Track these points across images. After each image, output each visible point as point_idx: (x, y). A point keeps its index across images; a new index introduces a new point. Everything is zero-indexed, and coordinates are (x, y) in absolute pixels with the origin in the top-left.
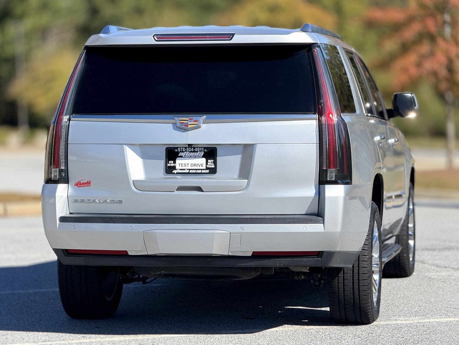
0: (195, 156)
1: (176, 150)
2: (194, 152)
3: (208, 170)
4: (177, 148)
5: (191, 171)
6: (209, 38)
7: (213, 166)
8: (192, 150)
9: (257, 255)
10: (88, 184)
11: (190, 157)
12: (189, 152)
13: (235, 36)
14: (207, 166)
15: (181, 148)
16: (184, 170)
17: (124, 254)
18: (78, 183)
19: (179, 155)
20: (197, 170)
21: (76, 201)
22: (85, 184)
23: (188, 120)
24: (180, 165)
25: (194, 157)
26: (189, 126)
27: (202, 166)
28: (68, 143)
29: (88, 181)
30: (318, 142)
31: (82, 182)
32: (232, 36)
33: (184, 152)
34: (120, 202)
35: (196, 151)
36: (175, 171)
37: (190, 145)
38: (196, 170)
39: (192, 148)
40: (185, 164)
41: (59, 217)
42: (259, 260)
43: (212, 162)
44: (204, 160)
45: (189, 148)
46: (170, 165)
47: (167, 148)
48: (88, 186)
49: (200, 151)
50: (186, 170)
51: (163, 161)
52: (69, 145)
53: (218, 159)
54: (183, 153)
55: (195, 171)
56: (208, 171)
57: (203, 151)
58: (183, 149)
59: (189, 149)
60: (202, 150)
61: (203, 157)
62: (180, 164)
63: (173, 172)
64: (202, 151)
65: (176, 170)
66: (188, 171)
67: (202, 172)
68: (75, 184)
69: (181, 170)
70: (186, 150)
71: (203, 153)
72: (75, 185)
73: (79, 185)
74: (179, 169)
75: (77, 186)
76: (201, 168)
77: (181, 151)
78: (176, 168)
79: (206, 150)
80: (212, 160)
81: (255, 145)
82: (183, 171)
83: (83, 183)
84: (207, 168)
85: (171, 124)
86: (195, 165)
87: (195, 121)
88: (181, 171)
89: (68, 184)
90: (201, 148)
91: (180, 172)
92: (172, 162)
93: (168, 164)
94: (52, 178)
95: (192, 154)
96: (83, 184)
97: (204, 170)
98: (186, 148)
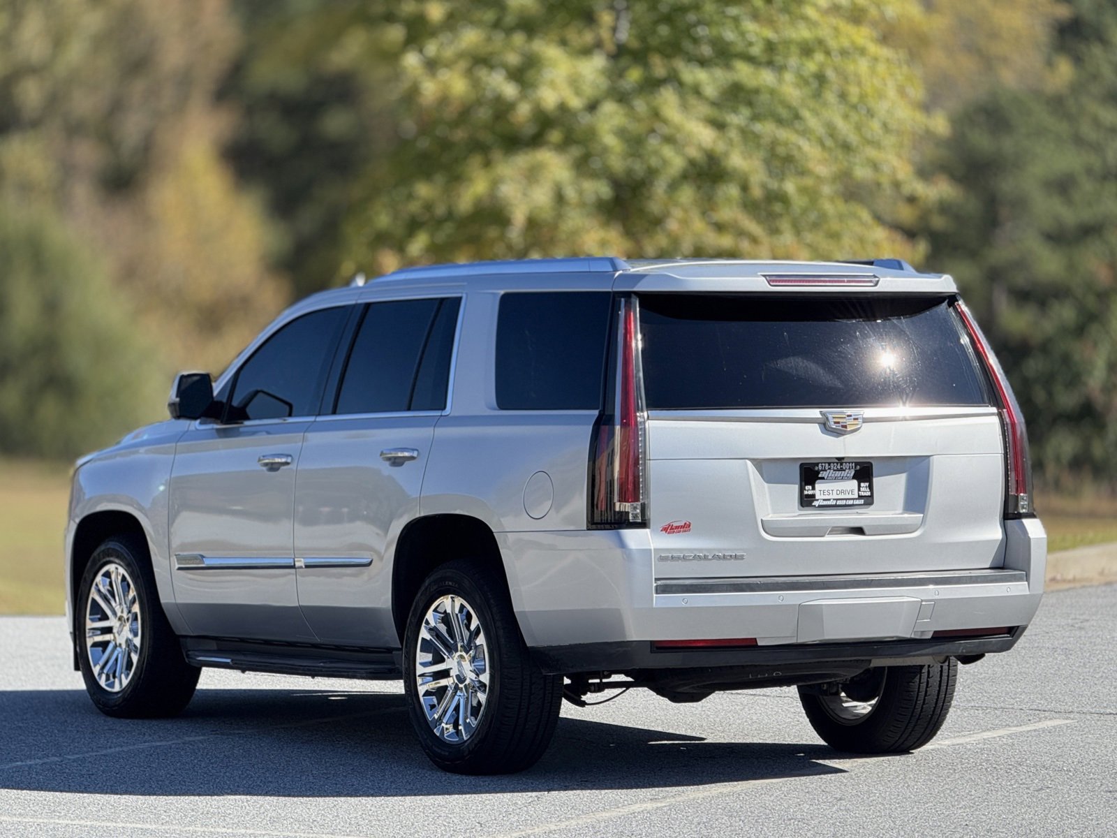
0: (843, 477)
1: (816, 468)
2: (842, 470)
3: (861, 499)
4: (817, 464)
5: (839, 503)
6: (848, 282)
7: (869, 494)
8: (838, 467)
10: (686, 527)
11: (835, 479)
12: (834, 470)
13: (881, 280)
14: (860, 492)
15: (822, 464)
16: (829, 500)
17: (749, 644)
18: (667, 526)
19: (820, 476)
20: (847, 501)
22: (681, 528)
23: (845, 418)
24: (822, 492)
25: (841, 478)
26: (849, 429)
27: (853, 493)
29: (685, 524)
30: (1002, 452)
31: (675, 524)
33: (826, 471)
34: (741, 557)
35: (844, 468)
36: (816, 503)
37: (840, 459)
38: (846, 499)
39: (838, 464)
40: (829, 491)
43: (866, 487)
44: (855, 482)
45: (833, 463)
46: (807, 493)
47: (802, 465)
48: (684, 531)
49: (850, 469)
50: (832, 500)
51: (797, 486)
53: (875, 480)
54: (825, 473)
55: (843, 502)
56: (862, 502)
57: (854, 468)
58: (825, 466)
59: (834, 466)
61: (854, 477)
62: (822, 490)
63: (813, 504)
64: (852, 468)
65: (817, 500)
66: (834, 503)
67: (854, 503)
69: (824, 500)
70: (829, 467)
71: (853, 472)
72: (662, 530)
73: (671, 529)
74: (821, 499)
75: (666, 532)
76: (851, 496)
77: (823, 469)
78: (817, 498)
79: (858, 468)
80: (866, 482)
81: (931, 458)
82: (826, 502)
84: (860, 497)
85: (817, 425)
86: (842, 492)
87: (854, 419)
88: (824, 502)
89: (648, 529)
90: (851, 464)
91: (823, 504)
92: (810, 487)
93: (805, 491)
94: (629, 519)
95: (838, 474)
96: (677, 527)
97: (856, 499)
98: (829, 464)
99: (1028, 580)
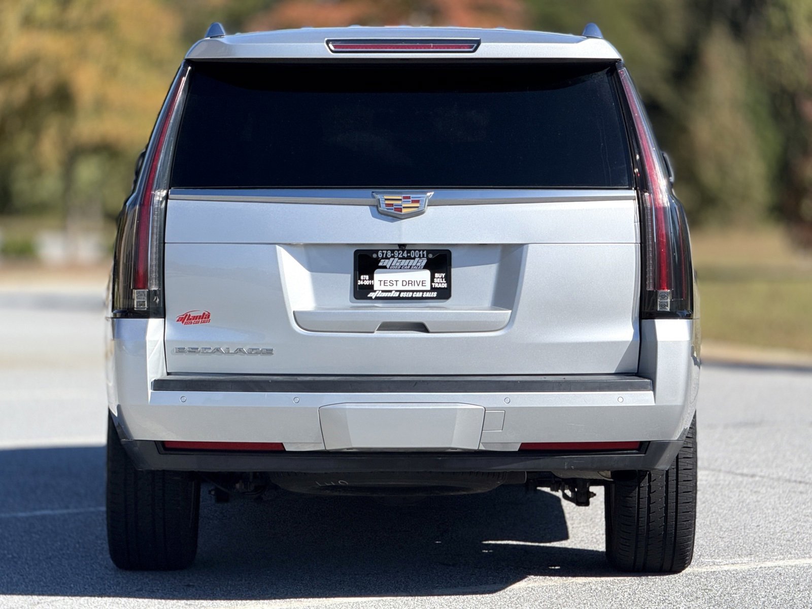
0: (411, 266)
1: (375, 256)
2: (409, 258)
3: (434, 292)
4: (376, 252)
5: (402, 295)
6: (434, 47)
7: (445, 286)
8: (404, 255)
9: (529, 450)
10: (205, 318)
11: (401, 268)
12: (400, 259)
13: (482, 45)
14: (433, 284)
15: (384, 252)
16: (390, 291)
17: (276, 450)
18: (184, 316)
19: (380, 264)
20: (415, 293)
21: (181, 350)
22: (199, 319)
23: (401, 200)
24: (382, 283)
25: (409, 267)
26: (404, 211)
27: (424, 284)
28: (166, 241)
29: (204, 314)
30: (639, 241)
31: (193, 314)
32: (475, 45)
33: (389, 259)
34: (269, 352)
35: (413, 256)
36: (372, 295)
37: (402, 246)
38: (413, 291)
39: (404, 251)
40: (391, 282)
41: (153, 379)
42: (533, 458)
43: (442, 278)
44: (427, 274)
45: (398, 250)
46: (362, 283)
47: (356, 252)
48: (203, 322)
49: (420, 257)
50: (393, 292)
51: (350, 275)
52: (166, 244)
53: (454, 271)
54: (387, 261)
55: (410, 295)
56: (434, 294)
57: (425, 256)
58: (387, 254)
59: (399, 254)
60: (423, 255)
61: (425, 267)
62: (382, 281)
63: (369, 296)
64: (423, 257)
65: (375, 291)
66: (397, 294)
67: (424, 296)
68: (178, 318)
69: (383, 291)
70: (393, 255)
71: (425, 261)
72: (178, 321)
73: (187, 320)
74: (379, 291)
75: (183, 322)
76: (421, 288)
77: (384, 256)
78: (375, 289)
79: (431, 256)
80: (442, 273)
81: (525, 246)
82: (387, 293)
83: (194, 317)
84: (433, 289)
85: (368, 207)
86: (409, 283)
87: (413, 202)
88: (384, 293)
89: (165, 318)
90: (422, 252)
91: (383, 296)
92: (367, 277)
93: (359, 281)
94: (135, 306)
95: (404, 262)
97: (427, 291)
98: (393, 251)
99: (654, 389)
